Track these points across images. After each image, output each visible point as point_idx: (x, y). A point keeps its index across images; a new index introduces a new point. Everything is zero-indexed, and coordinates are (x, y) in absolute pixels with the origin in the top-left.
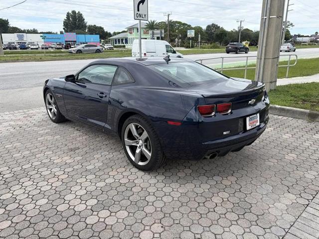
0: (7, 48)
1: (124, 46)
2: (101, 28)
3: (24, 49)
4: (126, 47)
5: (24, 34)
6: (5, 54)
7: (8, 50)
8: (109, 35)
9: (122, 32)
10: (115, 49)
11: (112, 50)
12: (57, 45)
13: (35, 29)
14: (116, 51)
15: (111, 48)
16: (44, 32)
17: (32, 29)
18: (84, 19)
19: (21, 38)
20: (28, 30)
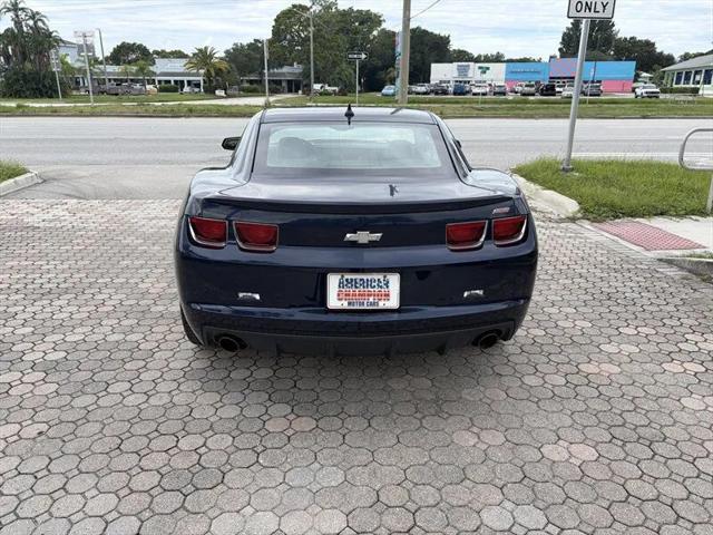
0: (432, 91)
1: (695, 91)
2: (649, 45)
3: (459, 94)
4: (700, 92)
5: (471, 64)
6: (409, 102)
7: (432, 96)
8: (669, 60)
9: (707, 54)
10: (662, 96)
11: (654, 99)
12: (527, 86)
13: (501, 52)
14: (663, 102)
15: (652, 95)
16: (514, 58)
17: (495, 53)
18: (613, 25)
19: (463, 71)
20: (486, 57)
